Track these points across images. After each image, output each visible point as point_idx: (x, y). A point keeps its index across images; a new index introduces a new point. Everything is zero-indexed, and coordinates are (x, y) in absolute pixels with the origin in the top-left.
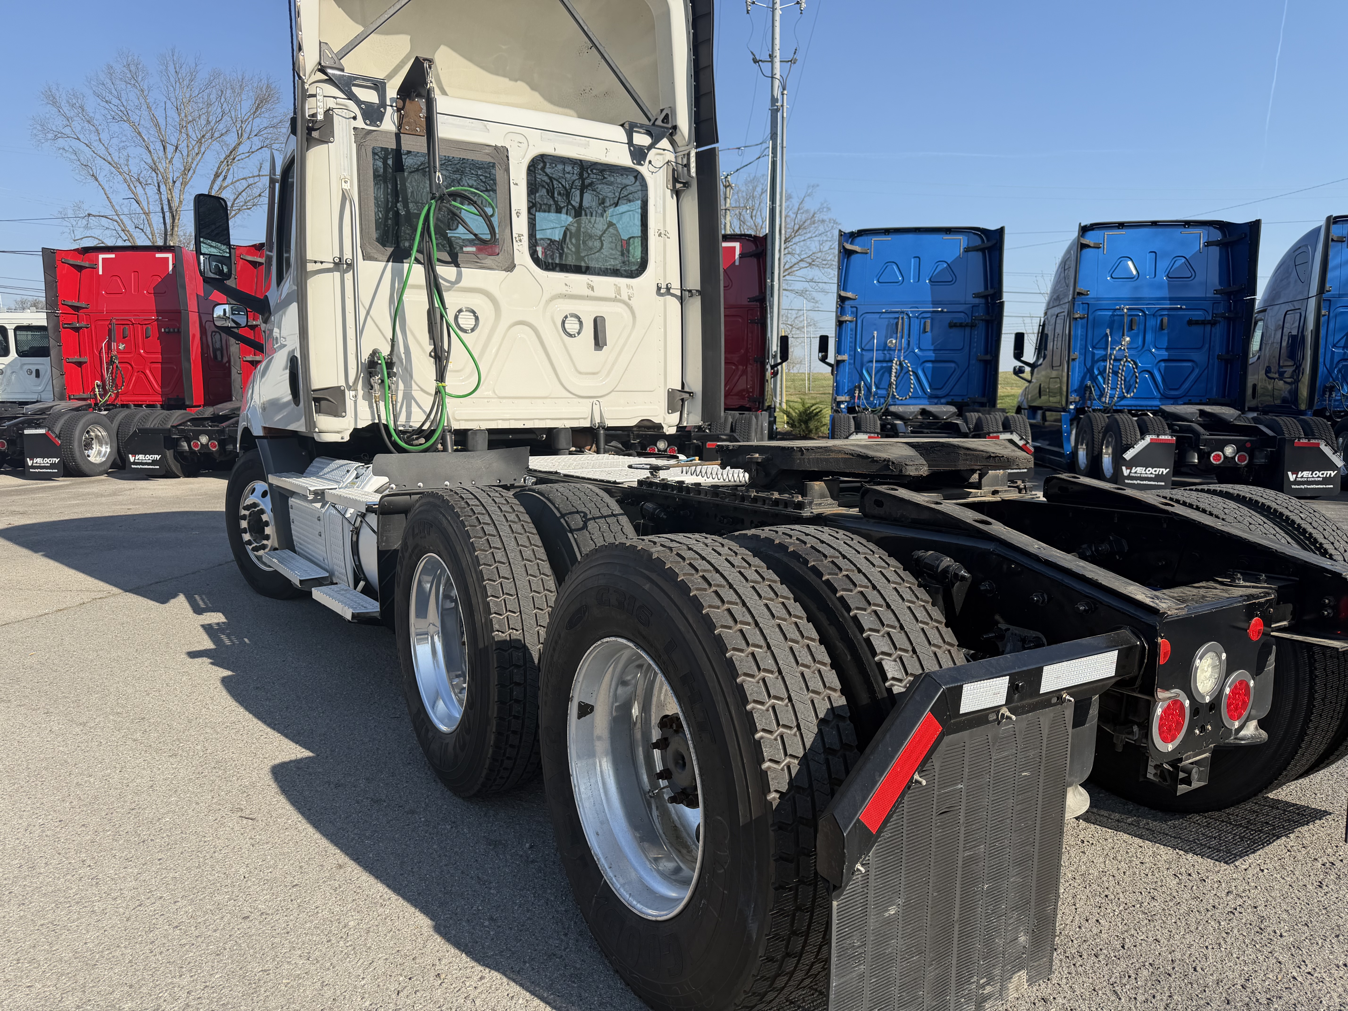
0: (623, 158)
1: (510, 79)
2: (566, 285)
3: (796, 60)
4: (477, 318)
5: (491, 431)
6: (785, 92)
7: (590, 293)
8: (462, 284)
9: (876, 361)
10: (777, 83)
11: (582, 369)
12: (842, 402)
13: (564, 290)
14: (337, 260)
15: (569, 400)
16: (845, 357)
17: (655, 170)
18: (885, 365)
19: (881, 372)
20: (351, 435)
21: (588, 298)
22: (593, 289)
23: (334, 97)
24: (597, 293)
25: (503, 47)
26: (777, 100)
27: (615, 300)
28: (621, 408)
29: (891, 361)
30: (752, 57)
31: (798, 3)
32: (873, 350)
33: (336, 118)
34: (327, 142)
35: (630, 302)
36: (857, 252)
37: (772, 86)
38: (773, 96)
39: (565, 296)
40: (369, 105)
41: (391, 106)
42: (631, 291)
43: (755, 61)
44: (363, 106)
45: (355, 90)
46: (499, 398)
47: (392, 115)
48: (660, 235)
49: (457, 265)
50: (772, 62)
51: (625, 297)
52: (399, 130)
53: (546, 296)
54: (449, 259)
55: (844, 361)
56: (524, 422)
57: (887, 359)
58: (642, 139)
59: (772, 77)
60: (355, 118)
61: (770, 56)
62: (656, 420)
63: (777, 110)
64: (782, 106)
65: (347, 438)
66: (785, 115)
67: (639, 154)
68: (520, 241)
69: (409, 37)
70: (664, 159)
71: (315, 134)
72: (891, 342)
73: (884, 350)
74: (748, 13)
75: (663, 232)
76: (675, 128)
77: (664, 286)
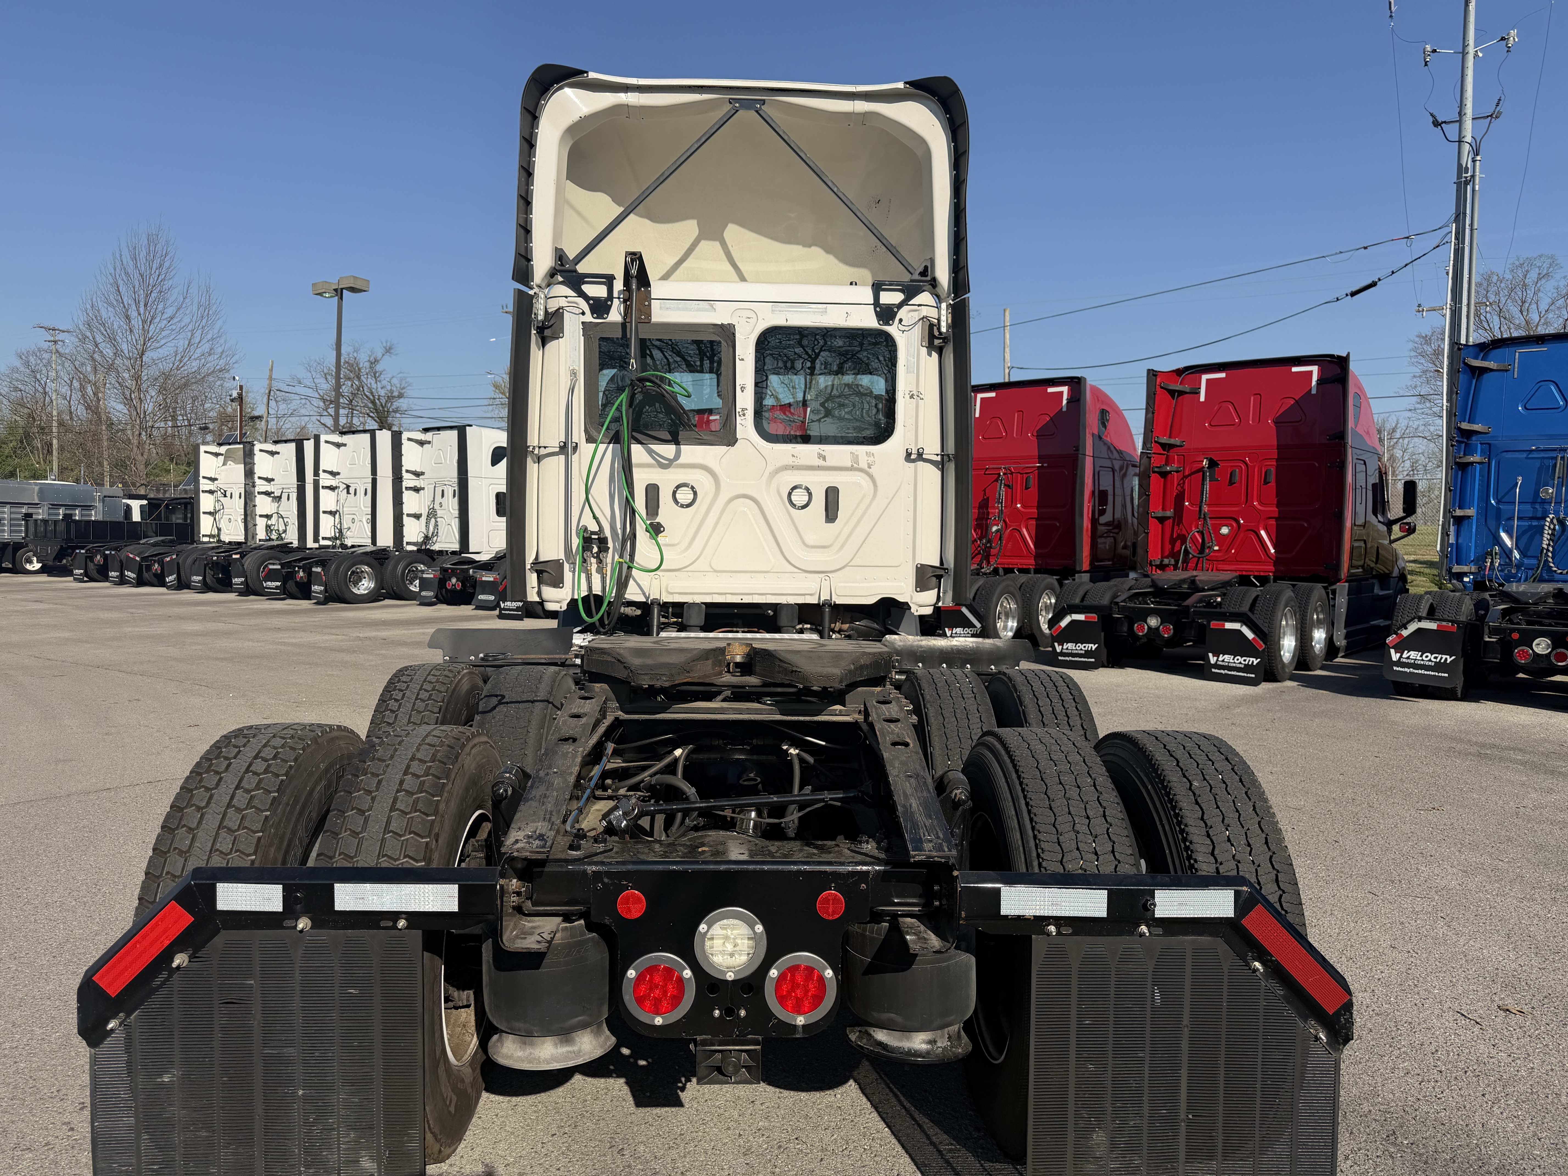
0: (868, 320)
1: (804, 246)
2: (793, 456)
3: (1500, 113)
4: (695, 493)
5: (708, 605)
6: (1478, 158)
7: (821, 463)
8: (680, 461)
9: (1519, 519)
10: (1466, 148)
11: (810, 542)
12: (1465, 574)
13: (790, 461)
14: (562, 444)
15: (794, 575)
16: (1471, 512)
17: (907, 328)
18: (1535, 523)
19: (1529, 534)
20: (568, 605)
21: (819, 468)
22: (824, 459)
23: (566, 297)
24: (829, 463)
25: (792, 215)
26: (1467, 169)
27: (851, 469)
28: (857, 585)
29: (1544, 518)
30: (1431, 119)
31: (1503, 39)
32: (1515, 503)
33: (566, 314)
34: (558, 338)
35: (870, 471)
36: (1491, 370)
37: (1459, 153)
38: (1460, 165)
39: (793, 468)
40: (597, 300)
41: (619, 298)
42: (871, 459)
43: (1436, 124)
44: (591, 302)
45: (585, 288)
46: (715, 571)
47: (619, 306)
48: (912, 397)
49: (677, 443)
50: (1460, 122)
51: (863, 464)
52: (625, 319)
53: (771, 468)
54: (670, 438)
55: (1469, 517)
56: (742, 597)
57: (1539, 515)
58: (890, 298)
59: (1460, 142)
60: (583, 313)
61: (1460, 114)
62: (901, 599)
63: (1467, 183)
64: (1473, 176)
65: (564, 607)
66: (1477, 188)
67: (886, 314)
68: (744, 415)
69: (695, 221)
70: (919, 315)
71: (547, 332)
72: (1547, 491)
73: (1534, 503)
74: (1426, 65)
75: (915, 393)
76: (934, 279)
77: (914, 451)
